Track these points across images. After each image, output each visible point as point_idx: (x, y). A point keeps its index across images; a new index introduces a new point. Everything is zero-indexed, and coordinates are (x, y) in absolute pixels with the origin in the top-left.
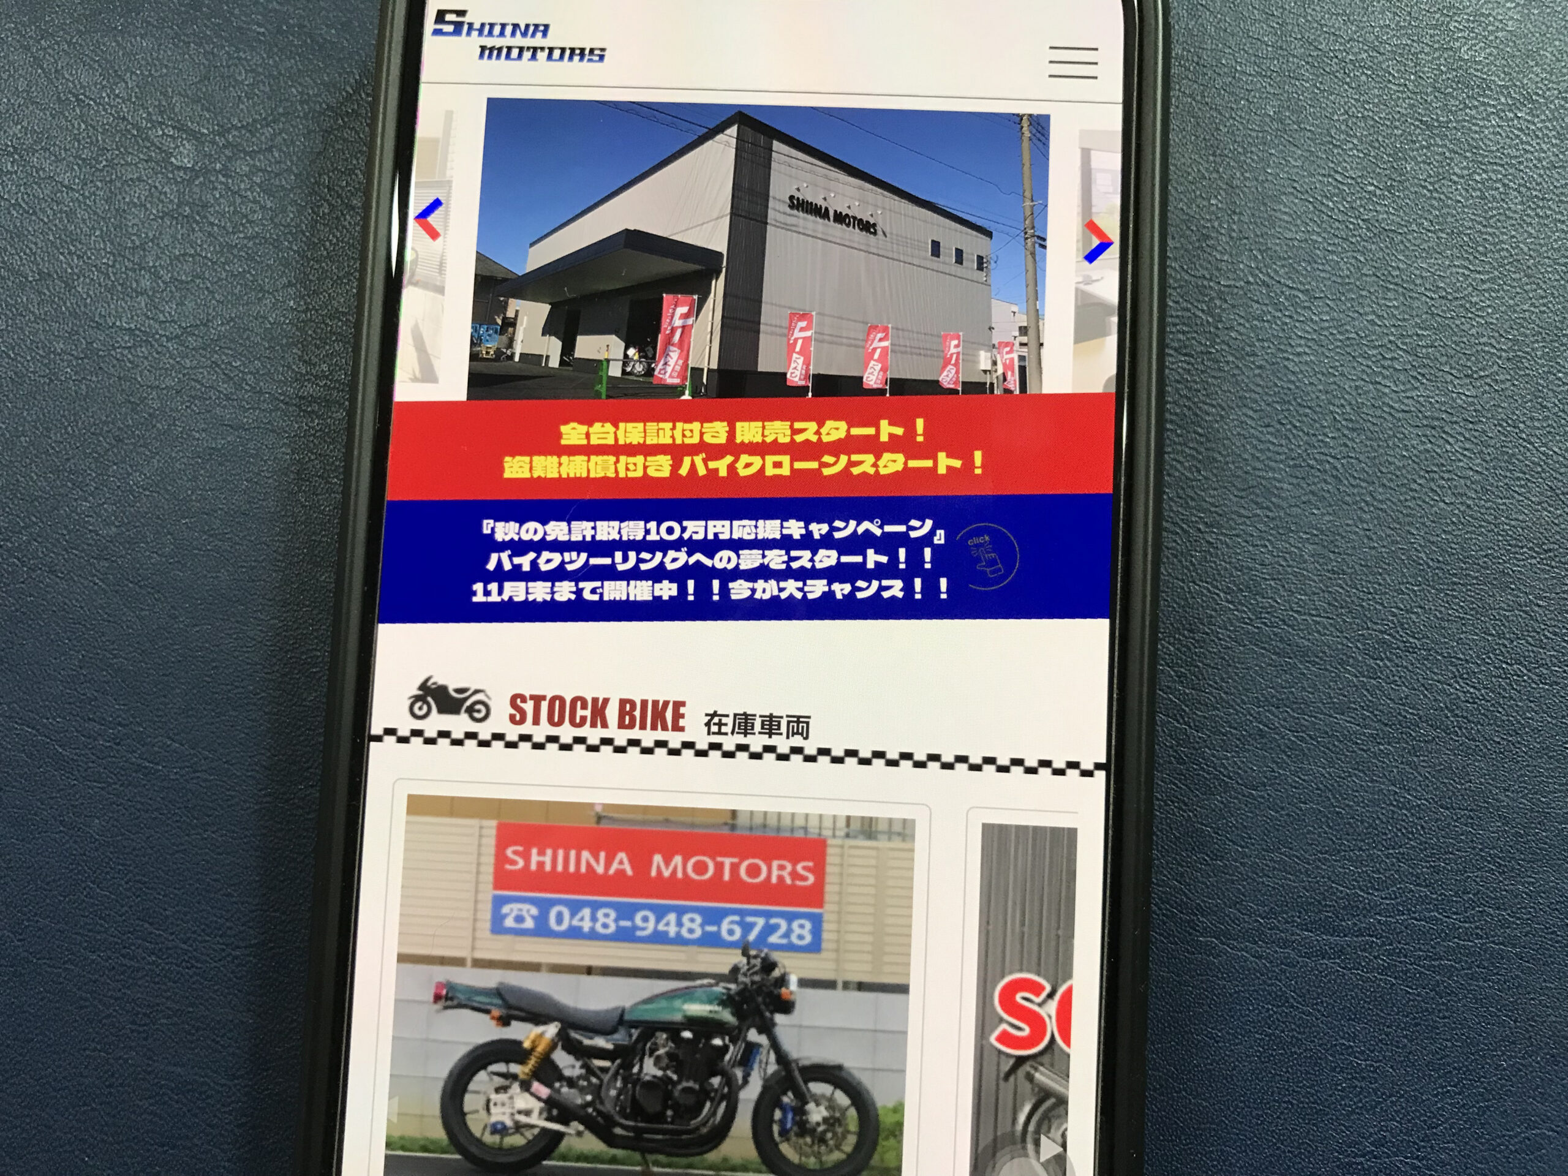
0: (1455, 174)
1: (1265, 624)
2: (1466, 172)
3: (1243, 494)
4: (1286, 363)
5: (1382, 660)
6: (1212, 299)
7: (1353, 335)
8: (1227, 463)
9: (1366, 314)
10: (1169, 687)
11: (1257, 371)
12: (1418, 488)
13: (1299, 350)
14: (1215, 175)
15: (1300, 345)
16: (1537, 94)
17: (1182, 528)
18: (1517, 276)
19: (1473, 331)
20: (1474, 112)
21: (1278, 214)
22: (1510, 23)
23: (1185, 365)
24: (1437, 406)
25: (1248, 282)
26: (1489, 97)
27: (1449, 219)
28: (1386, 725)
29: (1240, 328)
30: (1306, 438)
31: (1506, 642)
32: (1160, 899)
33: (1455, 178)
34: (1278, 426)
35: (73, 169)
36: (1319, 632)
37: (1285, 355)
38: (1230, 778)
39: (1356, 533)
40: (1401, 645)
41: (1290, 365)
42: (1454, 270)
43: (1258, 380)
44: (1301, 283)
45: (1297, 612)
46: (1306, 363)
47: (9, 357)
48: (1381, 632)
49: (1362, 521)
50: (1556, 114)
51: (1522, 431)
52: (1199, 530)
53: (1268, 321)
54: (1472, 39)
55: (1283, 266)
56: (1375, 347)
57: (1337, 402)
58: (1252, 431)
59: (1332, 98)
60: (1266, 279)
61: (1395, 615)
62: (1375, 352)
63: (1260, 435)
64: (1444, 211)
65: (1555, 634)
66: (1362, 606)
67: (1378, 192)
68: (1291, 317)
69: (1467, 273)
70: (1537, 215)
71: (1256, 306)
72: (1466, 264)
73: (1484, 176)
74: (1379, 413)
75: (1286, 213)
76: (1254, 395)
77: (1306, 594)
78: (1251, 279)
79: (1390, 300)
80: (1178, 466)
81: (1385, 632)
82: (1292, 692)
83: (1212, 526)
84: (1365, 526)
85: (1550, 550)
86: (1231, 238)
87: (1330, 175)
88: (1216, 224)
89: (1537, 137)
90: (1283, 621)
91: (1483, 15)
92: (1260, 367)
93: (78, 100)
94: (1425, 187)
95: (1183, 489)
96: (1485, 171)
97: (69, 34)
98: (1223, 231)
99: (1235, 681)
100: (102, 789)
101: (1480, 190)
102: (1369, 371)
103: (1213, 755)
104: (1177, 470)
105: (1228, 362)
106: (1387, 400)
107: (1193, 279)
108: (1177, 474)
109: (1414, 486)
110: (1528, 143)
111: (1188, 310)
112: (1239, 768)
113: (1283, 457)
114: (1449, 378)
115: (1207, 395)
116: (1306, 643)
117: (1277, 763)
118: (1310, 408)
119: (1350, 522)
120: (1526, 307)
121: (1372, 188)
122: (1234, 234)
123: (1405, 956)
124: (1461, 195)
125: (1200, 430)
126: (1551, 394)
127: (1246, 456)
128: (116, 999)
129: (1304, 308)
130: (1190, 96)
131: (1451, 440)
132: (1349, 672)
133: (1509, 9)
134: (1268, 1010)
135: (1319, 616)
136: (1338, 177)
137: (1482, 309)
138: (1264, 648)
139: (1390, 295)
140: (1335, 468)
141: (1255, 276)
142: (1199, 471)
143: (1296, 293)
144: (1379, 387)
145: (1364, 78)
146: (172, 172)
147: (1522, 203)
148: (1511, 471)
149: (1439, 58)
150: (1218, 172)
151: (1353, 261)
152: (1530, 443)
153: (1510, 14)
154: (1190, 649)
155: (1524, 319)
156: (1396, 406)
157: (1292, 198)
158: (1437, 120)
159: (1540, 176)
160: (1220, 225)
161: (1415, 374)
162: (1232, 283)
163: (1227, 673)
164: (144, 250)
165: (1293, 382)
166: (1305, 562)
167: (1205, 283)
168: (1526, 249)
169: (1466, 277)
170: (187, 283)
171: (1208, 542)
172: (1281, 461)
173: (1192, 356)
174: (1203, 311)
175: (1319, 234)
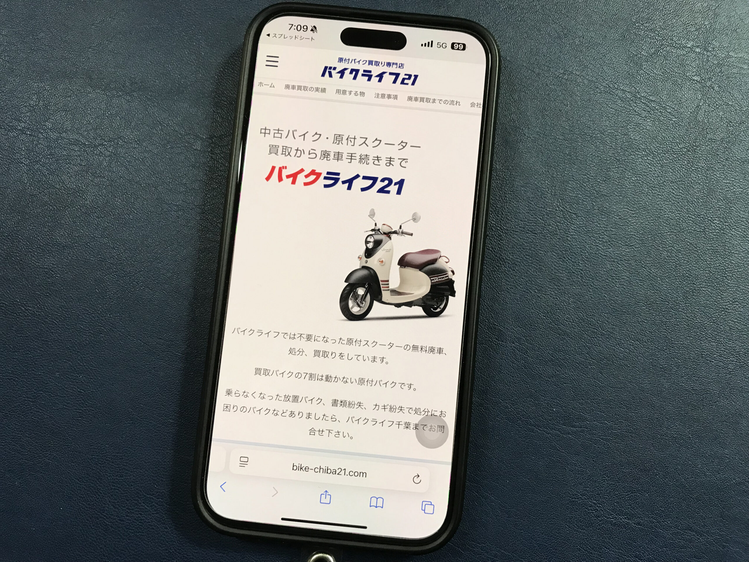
0: (626, 177)
1: (556, 324)
2: (630, 177)
3: (551, 281)
4: (567, 238)
5: (593, 338)
6: (544, 215)
7: (590, 229)
8: (546, 270)
9: (595, 222)
10: (523, 344)
11: (558, 240)
12: (608, 281)
13: (572, 233)
14: (547, 173)
15: (573, 232)
16: (655, 151)
17: (530, 291)
18: (644, 213)
19: (629, 230)
20: (633, 157)
21: (567, 187)
22: (648, 127)
23: (534, 237)
24: (616, 254)
25: (556, 210)
26: (639, 152)
27: (624, 192)
28: (593, 359)
29: (553, 225)
30: (573, 263)
31: (633, 334)
32: (517, 413)
33: (626, 178)
34: (563, 259)
35: (158, 148)
36: (573, 328)
37: (567, 235)
38: (542, 374)
39: (587, 296)
40: (600, 333)
41: (569, 239)
42: (624, 209)
43: (558, 243)
44: (574, 211)
45: (567, 321)
46: (574, 238)
47: (134, 212)
48: (593, 328)
49: (590, 292)
50: (661, 159)
51: (643, 264)
52: (535, 292)
53: (562, 223)
54: (635, 132)
55: (569, 205)
56: (597, 234)
57: (583, 251)
58: (555, 260)
59: (587, 149)
60: (563, 209)
61: (598, 323)
62: (597, 236)
63: (557, 261)
64: (622, 189)
65: (649, 332)
66: (588, 320)
67: (601, 182)
68: (570, 222)
69: (628, 211)
70: (652, 192)
71: (558, 218)
72: (628, 208)
73: (636, 178)
74: (597, 256)
75: (570, 187)
76: (556, 248)
77: (570, 315)
78: (557, 209)
79: (603, 218)
80: (530, 271)
81: (595, 329)
82: (563, 347)
83: (540, 291)
84: (590, 293)
85: (649, 304)
86: (552, 194)
87: (585, 175)
88: (547, 190)
89: (654, 166)
90: (561, 323)
91: (639, 123)
92: (559, 239)
93: (160, 124)
94: (616, 181)
95: (531, 278)
96: (636, 177)
97: (157, 100)
98: (549, 192)
99: (545, 343)
100: (164, 362)
101: (634, 183)
102: (595, 242)
103: (536, 367)
104: (529, 272)
105: (548, 236)
106: (600, 252)
107: (538, 208)
108: (529, 273)
109: (607, 281)
110: (651, 168)
111: (536, 218)
112: (545, 371)
113: (564, 269)
114: (621, 245)
115: (541, 247)
116: (569, 331)
117: (557, 371)
118: (574, 253)
119: (585, 292)
120: (647, 223)
121: (599, 180)
122: (553, 193)
123: (595, 435)
124: (628, 184)
125: (537, 259)
126: (652, 252)
127: (552, 268)
128: (168, 433)
129: (575, 219)
130: (541, 145)
131: (620, 266)
132: (582, 341)
133: (648, 122)
134: (550, 451)
135: (574, 322)
136: (588, 176)
137: (632, 223)
138: (555, 332)
139: (603, 216)
140: (582, 274)
141: (558, 208)
142: (536, 272)
143: (572, 214)
144: (597, 247)
145: (598, 143)
146: (193, 151)
147: (647, 188)
148: (638, 277)
149: (623, 138)
150: (549, 172)
151: (591, 205)
152: (645, 268)
153: (648, 123)
154: (530, 331)
155: (646, 227)
156: (603, 254)
157: (572, 182)
158: (621, 159)
159: (654, 179)
160: (548, 190)
161: (609, 243)
162: (551, 210)
163: (542, 340)
164: (183, 178)
165: (570, 244)
166: (570, 304)
167: (542, 209)
168: (648, 204)
169: (628, 212)
170: (197, 190)
171: (538, 296)
172: (564, 271)
173: (536, 234)
174: (541, 219)
175: (581, 195)
